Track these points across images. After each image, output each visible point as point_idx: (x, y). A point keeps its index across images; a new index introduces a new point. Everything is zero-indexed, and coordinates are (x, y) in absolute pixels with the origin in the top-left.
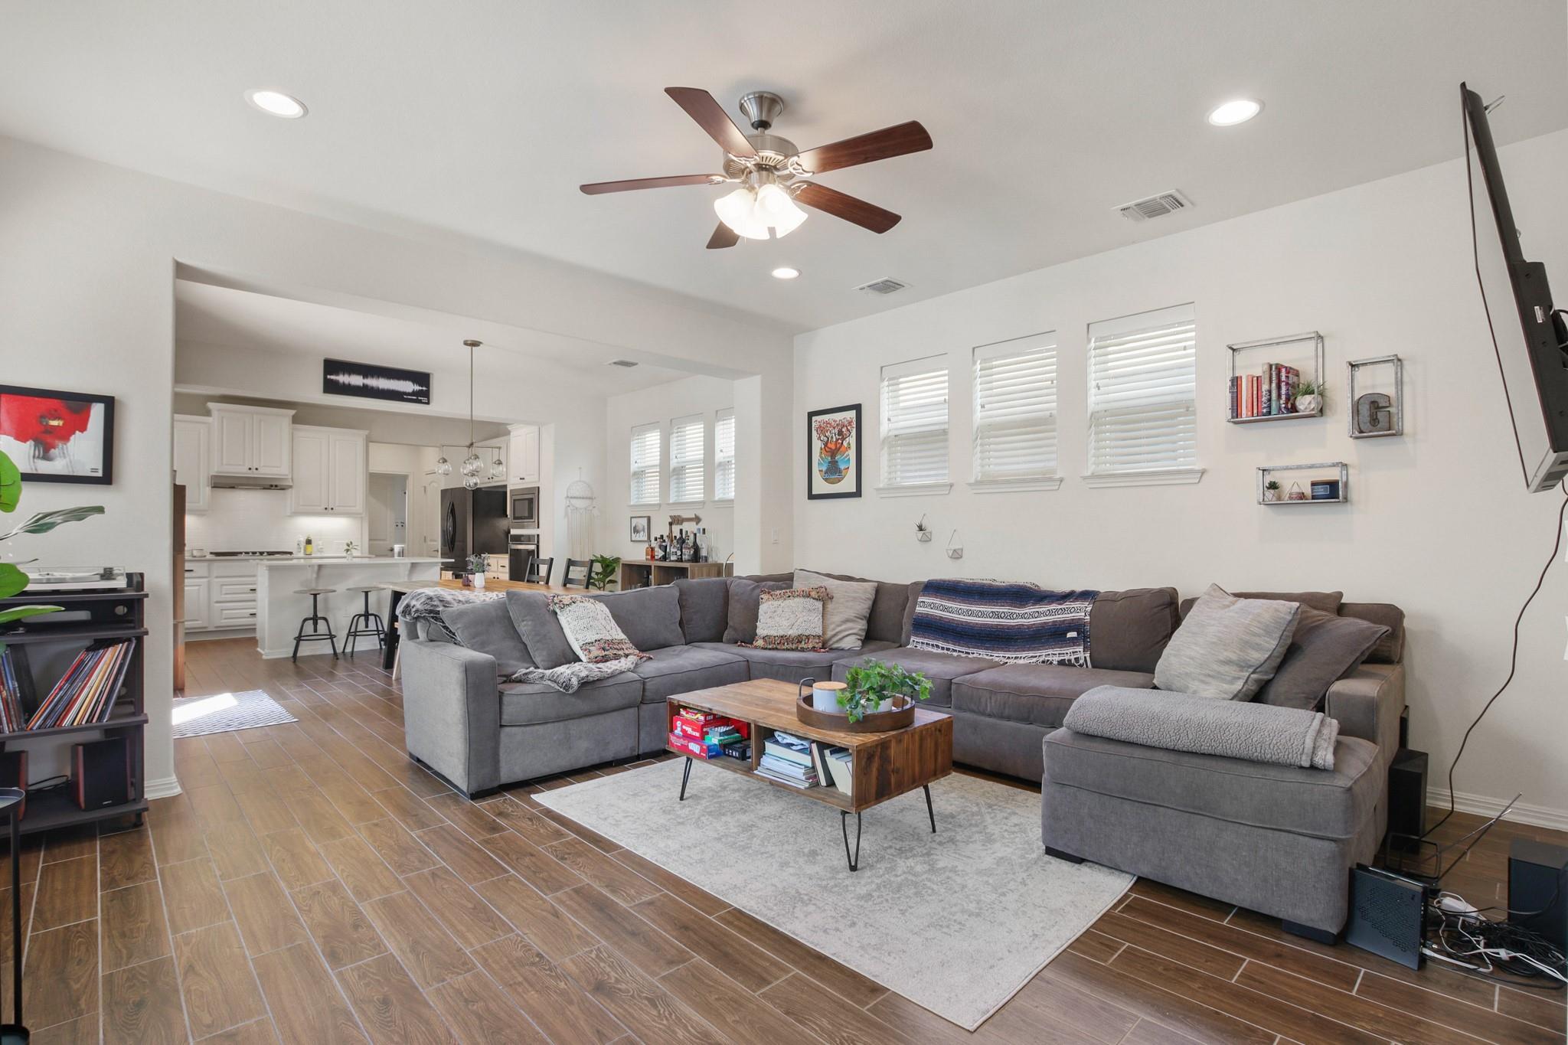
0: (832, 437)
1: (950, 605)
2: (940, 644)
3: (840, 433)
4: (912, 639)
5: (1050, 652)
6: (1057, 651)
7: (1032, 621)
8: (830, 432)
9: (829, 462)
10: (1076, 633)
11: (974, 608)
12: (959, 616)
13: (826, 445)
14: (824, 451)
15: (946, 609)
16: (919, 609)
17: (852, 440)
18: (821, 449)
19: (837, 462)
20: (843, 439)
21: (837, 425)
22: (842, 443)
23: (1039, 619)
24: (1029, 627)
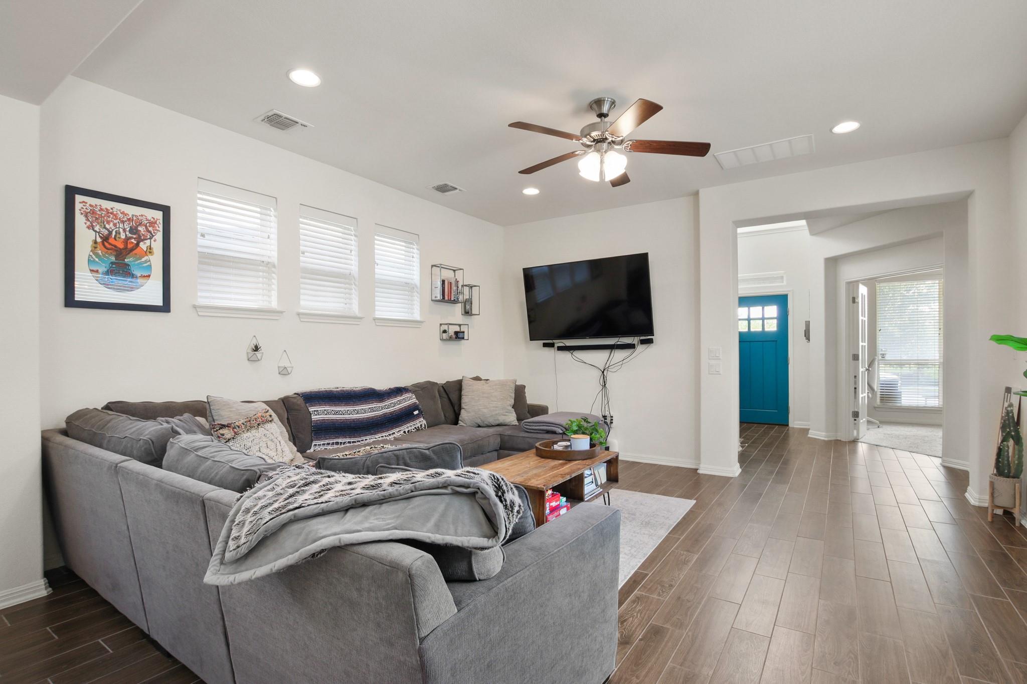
0: (118, 233)
1: (339, 409)
2: (340, 440)
3: (134, 230)
4: (313, 444)
5: (408, 425)
6: (412, 424)
7: (391, 409)
8: (115, 225)
9: (112, 263)
10: (417, 411)
11: (357, 408)
12: (349, 416)
13: (105, 239)
14: (99, 246)
15: (336, 413)
16: (314, 418)
17: (157, 244)
18: (95, 242)
19: (129, 265)
20: (140, 240)
21: (129, 220)
22: (137, 245)
23: (395, 407)
24: (391, 413)
